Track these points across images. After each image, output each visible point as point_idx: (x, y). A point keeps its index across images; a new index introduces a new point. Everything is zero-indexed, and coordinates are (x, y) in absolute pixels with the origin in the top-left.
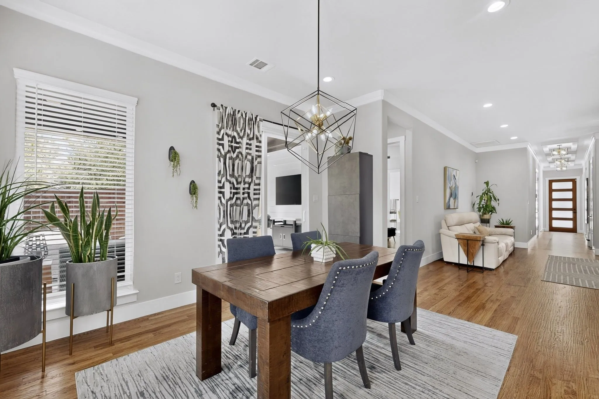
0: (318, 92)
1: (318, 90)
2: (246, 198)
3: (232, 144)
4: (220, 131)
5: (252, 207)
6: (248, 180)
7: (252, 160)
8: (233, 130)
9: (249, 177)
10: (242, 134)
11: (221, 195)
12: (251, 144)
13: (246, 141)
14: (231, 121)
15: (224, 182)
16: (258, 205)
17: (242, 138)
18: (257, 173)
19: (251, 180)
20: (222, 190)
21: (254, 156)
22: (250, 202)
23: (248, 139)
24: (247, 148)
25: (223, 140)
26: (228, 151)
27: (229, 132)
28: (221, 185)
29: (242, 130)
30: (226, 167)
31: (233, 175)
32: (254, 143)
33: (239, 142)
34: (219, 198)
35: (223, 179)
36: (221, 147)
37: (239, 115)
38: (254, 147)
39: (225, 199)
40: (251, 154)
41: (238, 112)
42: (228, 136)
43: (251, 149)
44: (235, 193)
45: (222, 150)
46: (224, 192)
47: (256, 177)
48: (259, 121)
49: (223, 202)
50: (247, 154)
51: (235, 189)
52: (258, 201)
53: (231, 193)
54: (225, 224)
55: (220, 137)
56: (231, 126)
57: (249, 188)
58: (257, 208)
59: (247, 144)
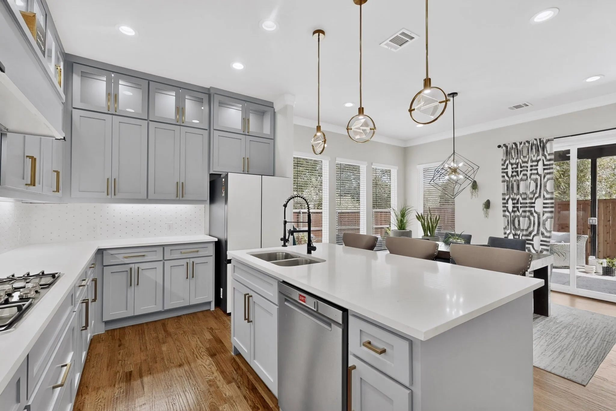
0: (454, 154)
2: (530, 211)
3: (517, 169)
4: (505, 162)
5: (539, 218)
6: (531, 196)
7: (537, 179)
8: (518, 159)
9: (532, 193)
10: (526, 160)
11: (505, 209)
12: (537, 165)
13: (530, 164)
14: (515, 152)
15: (508, 199)
16: (551, 218)
17: (527, 162)
18: (548, 188)
19: (537, 195)
20: (507, 205)
21: (541, 175)
22: (535, 215)
23: (532, 161)
24: (531, 170)
25: (507, 169)
26: (512, 176)
27: (513, 161)
28: (505, 201)
29: (526, 156)
30: (510, 188)
31: (518, 193)
32: (540, 163)
33: (524, 166)
34: (504, 211)
35: (507, 197)
36: (505, 174)
37: (521, 146)
38: (540, 167)
39: (508, 211)
40: (537, 174)
41: (521, 143)
42: (512, 164)
43: (537, 169)
44: (521, 207)
45: (506, 176)
46: (508, 206)
47: (547, 192)
48: (546, 143)
49: (507, 213)
50: (531, 174)
51: (521, 203)
52: (552, 214)
53: (514, 207)
54: (509, 230)
55: (505, 167)
56: (515, 156)
57: (534, 203)
58: (549, 220)
59: (531, 166)
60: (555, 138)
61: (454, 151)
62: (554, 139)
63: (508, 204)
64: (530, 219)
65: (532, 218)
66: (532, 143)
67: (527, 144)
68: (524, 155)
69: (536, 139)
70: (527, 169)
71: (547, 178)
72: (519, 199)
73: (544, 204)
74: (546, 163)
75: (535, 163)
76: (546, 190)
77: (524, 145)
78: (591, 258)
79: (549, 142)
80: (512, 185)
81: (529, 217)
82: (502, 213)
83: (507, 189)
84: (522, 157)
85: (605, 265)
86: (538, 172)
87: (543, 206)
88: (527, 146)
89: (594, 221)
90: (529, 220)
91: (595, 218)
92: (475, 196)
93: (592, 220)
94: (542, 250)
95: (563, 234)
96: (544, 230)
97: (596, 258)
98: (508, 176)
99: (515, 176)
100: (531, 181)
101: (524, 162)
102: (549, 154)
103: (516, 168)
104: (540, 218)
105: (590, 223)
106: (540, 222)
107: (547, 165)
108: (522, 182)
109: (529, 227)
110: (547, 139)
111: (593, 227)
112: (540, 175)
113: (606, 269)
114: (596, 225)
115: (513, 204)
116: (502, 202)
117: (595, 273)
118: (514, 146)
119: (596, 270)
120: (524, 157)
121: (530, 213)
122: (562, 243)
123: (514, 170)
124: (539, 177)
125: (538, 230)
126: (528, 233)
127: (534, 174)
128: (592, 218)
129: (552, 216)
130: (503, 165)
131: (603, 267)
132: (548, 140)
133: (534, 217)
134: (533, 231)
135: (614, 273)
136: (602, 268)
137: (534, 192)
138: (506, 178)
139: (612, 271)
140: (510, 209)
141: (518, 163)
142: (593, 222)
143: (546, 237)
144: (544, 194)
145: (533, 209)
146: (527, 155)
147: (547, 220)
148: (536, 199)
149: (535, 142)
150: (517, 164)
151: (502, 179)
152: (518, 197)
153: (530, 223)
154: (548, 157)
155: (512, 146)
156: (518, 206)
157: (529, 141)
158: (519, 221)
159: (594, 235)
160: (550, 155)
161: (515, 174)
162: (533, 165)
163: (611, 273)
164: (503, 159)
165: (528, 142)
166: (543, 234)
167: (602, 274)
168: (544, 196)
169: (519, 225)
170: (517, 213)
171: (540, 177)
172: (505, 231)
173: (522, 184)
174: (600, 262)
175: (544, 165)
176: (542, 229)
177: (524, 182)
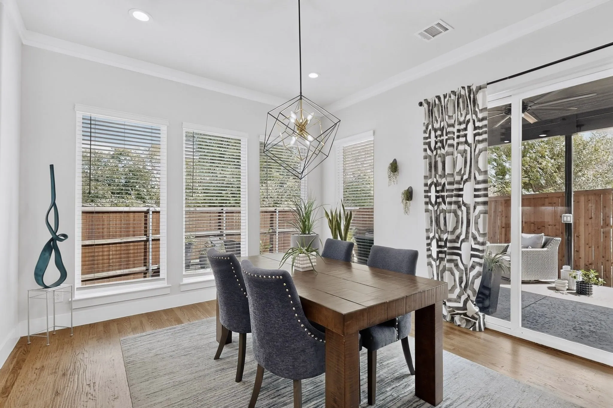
0: (301, 97)
1: (301, 95)
2: (457, 203)
3: (442, 138)
4: (427, 128)
5: (468, 213)
6: (458, 178)
7: (465, 151)
8: (443, 121)
9: (459, 173)
10: (452, 121)
11: (427, 200)
12: (466, 129)
13: (457, 127)
14: (438, 111)
15: (431, 185)
16: (485, 213)
17: (453, 126)
18: (481, 165)
19: (465, 177)
20: (429, 194)
21: (471, 144)
22: (464, 208)
23: (460, 124)
24: (458, 137)
25: (430, 138)
26: (435, 148)
27: (437, 126)
28: (427, 188)
29: (453, 116)
30: (433, 167)
31: (443, 176)
32: (470, 126)
33: (449, 132)
34: (426, 203)
35: (429, 182)
36: (427, 147)
37: (446, 100)
38: (470, 132)
39: (431, 204)
40: (466, 142)
41: (445, 97)
42: (436, 131)
43: (465, 136)
44: (447, 196)
45: (428, 150)
46: (430, 196)
47: (479, 170)
48: (477, 92)
49: (430, 207)
50: (458, 144)
51: (447, 190)
52: (486, 206)
53: (437, 197)
54: (432, 232)
55: (427, 135)
56: (439, 117)
57: (461, 190)
58: (482, 215)
59: (459, 131)
60: (488, 84)
61: (301, 93)
62: (488, 86)
63: (430, 192)
64: (456, 215)
65: (459, 213)
66: (459, 95)
67: (453, 97)
68: (450, 114)
69: (463, 88)
70: (454, 136)
71: (479, 149)
72: (444, 184)
73: (476, 190)
74: (478, 124)
75: (463, 126)
76: (478, 167)
77: (450, 98)
78: (566, 268)
79: (480, 91)
80: (436, 162)
81: (455, 212)
82: (424, 207)
83: (430, 170)
84: (447, 117)
85: (580, 279)
86: (468, 139)
87: (475, 195)
88: (453, 100)
89: (569, 218)
90: (456, 217)
91: (570, 215)
92: (394, 181)
93: (567, 217)
94: (475, 264)
95: (532, 237)
96: (477, 233)
97: (571, 269)
98: (430, 149)
99: (440, 148)
100: (458, 154)
101: (450, 126)
102: (481, 111)
103: (440, 136)
104: (470, 214)
105: (564, 221)
106: (470, 220)
107: (479, 128)
108: (447, 156)
109: (455, 229)
110: (478, 85)
111: (568, 226)
112: (469, 145)
113: (580, 285)
114: (571, 224)
115: (437, 191)
116: (424, 189)
117: (568, 290)
118: (437, 102)
119: (568, 286)
120: (450, 117)
121: (457, 206)
122: (530, 248)
123: (439, 138)
124: (468, 148)
125: (467, 232)
126: (455, 238)
127: (462, 143)
128: (567, 215)
129: (487, 209)
130: (425, 132)
131: (576, 282)
132: (480, 88)
133: (462, 211)
134: (460, 234)
135: (590, 290)
136: (575, 284)
137: (463, 172)
138: (429, 152)
139: (587, 288)
140: (433, 200)
141: (443, 127)
142: (568, 220)
143: (478, 243)
144: (475, 174)
145: (460, 199)
146: (453, 114)
147: (480, 216)
148: (464, 183)
149: (463, 93)
150: (442, 129)
151: (423, 154)
152: (443, 181)
153: (457, 222)
154: (480, 116)
155: (435, 101)
156: (444, 195)
157: (456, 91)
158: (445, 218)
159: (570, 237)
160: (483, 110)
161: (439, 144)
162: (460, 128)
163: (586, 291)
164: (424, 123)
165: (453, 92)
166: (475, 239)
167: (575, 291)
168: (475, 178)
169: (445, 224)
170: (443, 206)
171: (470, 148)
172: (428, 234)
173: (448, 159)
174: (573, 276)
175: (475, 128)
176: (472, 229)
177: (449, 156)
